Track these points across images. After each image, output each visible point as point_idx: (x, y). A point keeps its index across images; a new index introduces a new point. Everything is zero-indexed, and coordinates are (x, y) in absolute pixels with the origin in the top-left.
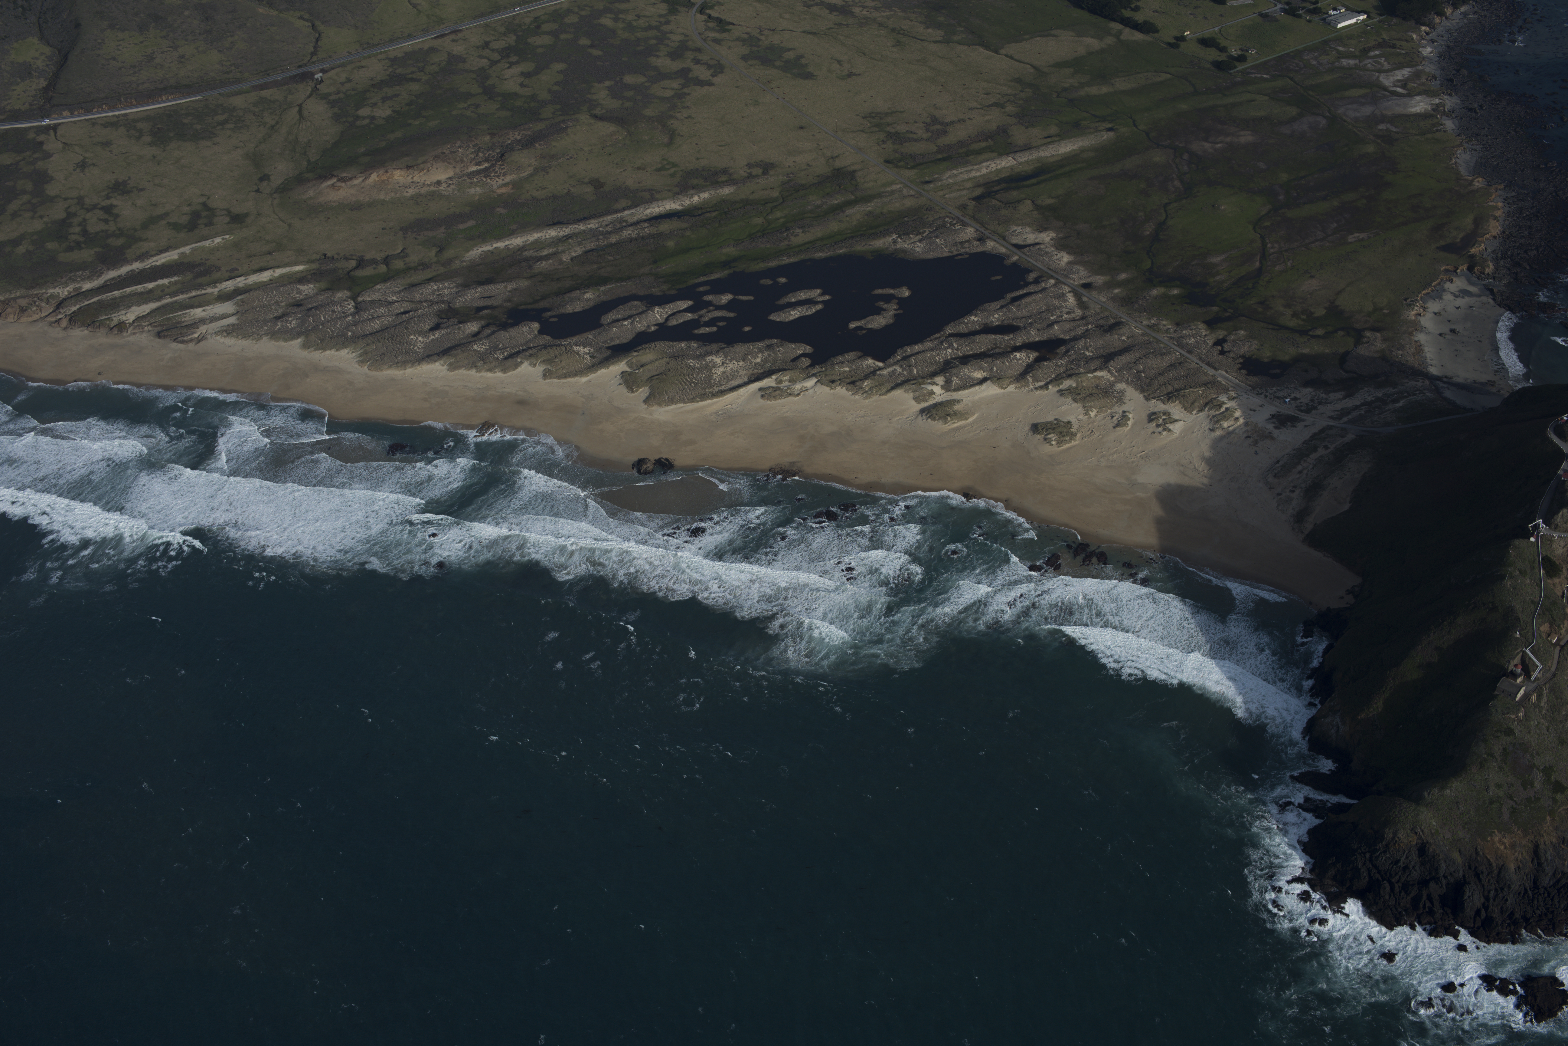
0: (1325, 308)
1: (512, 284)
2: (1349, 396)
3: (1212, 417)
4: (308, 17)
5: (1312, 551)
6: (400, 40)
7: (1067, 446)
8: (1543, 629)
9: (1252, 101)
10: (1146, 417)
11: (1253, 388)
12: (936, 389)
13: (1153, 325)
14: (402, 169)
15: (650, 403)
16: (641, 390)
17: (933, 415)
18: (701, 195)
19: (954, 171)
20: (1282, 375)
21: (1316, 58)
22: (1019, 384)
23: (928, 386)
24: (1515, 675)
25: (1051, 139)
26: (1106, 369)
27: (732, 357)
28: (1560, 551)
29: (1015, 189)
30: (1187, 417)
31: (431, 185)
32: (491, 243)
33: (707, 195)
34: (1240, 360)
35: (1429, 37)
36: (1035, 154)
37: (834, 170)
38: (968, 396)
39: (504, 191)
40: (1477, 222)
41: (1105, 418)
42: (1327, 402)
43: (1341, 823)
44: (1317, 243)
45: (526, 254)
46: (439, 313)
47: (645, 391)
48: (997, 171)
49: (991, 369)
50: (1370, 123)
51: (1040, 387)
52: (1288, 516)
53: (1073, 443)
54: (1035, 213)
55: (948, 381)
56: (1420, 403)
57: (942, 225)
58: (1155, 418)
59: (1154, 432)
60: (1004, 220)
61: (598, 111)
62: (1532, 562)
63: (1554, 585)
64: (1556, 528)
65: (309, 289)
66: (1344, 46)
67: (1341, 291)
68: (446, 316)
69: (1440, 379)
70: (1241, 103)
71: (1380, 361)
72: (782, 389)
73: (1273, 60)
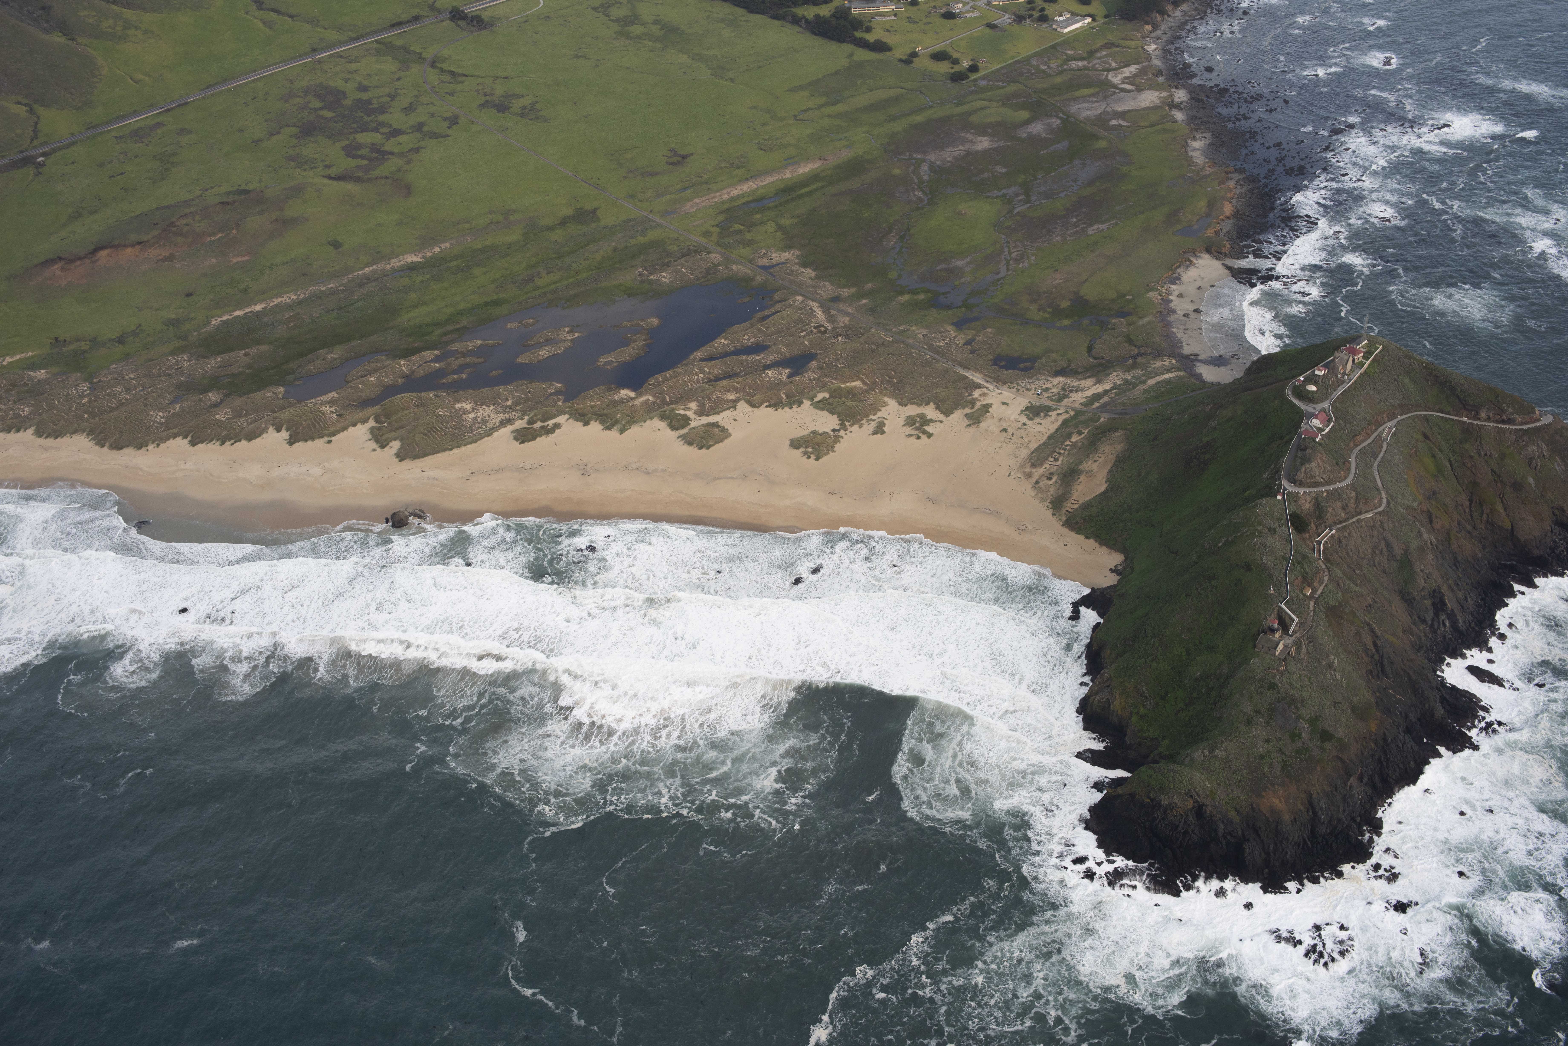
0: (1070, 300)
1: (253, 351)
2: (1099, 382)
3: (966, 415)
4: (26, 101)
5: (1073, 534)
6: (124, 117)
7: (825, 458)
8: (1296, 583)
9: (985, 108)
10: (902, 421)
11: (1004, 383)
12: (690, 414)
13: (903, 331)
14: (133, 246)
15: (401, 456)
16: (391, 444)
17: (689, 441)
18: (443, 245)
19: (696, 200)
20: (1032, 368)
21: (1046, 63)
22: (773, 401)
23: (682, 412)
24: (1273, 631)
25: (791, 161)
26: (858, 379)
27: (482, 402)
28: (1307, 505)
29: (758, 212)
30: (942, 417)
31: (164, 260)
32: (229, 312)
33: (448, 245)
34: (991, 357)
35: (1153, 35)
36: (775, 177)
37: (576, 209)
38: (723, 418)
39: (240, 259)
40: (1211, 205)
41: (861, 427)
42: (1077, 390)
43: (1119, 796)
44: (1058, 238)
45: (266, 319)
46: (180, 386)
47: (396, 445)
48: (739, 197)
49: (744, 389)
50: (1102, 120)
51: (794, 403)
52: (1047, 503)
53: (831, 454)
54: (779, 233)
55: (701, 405)
56: (1168, 382)
57: (686, 253)
58: (910, 421)
59: (911, 435)
60: (749, 243)
61: (333, 171)
62: (1279, 520)
63: (1304, 540)
64: (1301, 484)
65: (41, 374)
66: (1072, 49)
67: (1085, 282)
68: (187, 388)
69: (1187, 357)
70: (975, 111)
71: (1127, 345)
72: (535, 429)
73: (1004, 67)
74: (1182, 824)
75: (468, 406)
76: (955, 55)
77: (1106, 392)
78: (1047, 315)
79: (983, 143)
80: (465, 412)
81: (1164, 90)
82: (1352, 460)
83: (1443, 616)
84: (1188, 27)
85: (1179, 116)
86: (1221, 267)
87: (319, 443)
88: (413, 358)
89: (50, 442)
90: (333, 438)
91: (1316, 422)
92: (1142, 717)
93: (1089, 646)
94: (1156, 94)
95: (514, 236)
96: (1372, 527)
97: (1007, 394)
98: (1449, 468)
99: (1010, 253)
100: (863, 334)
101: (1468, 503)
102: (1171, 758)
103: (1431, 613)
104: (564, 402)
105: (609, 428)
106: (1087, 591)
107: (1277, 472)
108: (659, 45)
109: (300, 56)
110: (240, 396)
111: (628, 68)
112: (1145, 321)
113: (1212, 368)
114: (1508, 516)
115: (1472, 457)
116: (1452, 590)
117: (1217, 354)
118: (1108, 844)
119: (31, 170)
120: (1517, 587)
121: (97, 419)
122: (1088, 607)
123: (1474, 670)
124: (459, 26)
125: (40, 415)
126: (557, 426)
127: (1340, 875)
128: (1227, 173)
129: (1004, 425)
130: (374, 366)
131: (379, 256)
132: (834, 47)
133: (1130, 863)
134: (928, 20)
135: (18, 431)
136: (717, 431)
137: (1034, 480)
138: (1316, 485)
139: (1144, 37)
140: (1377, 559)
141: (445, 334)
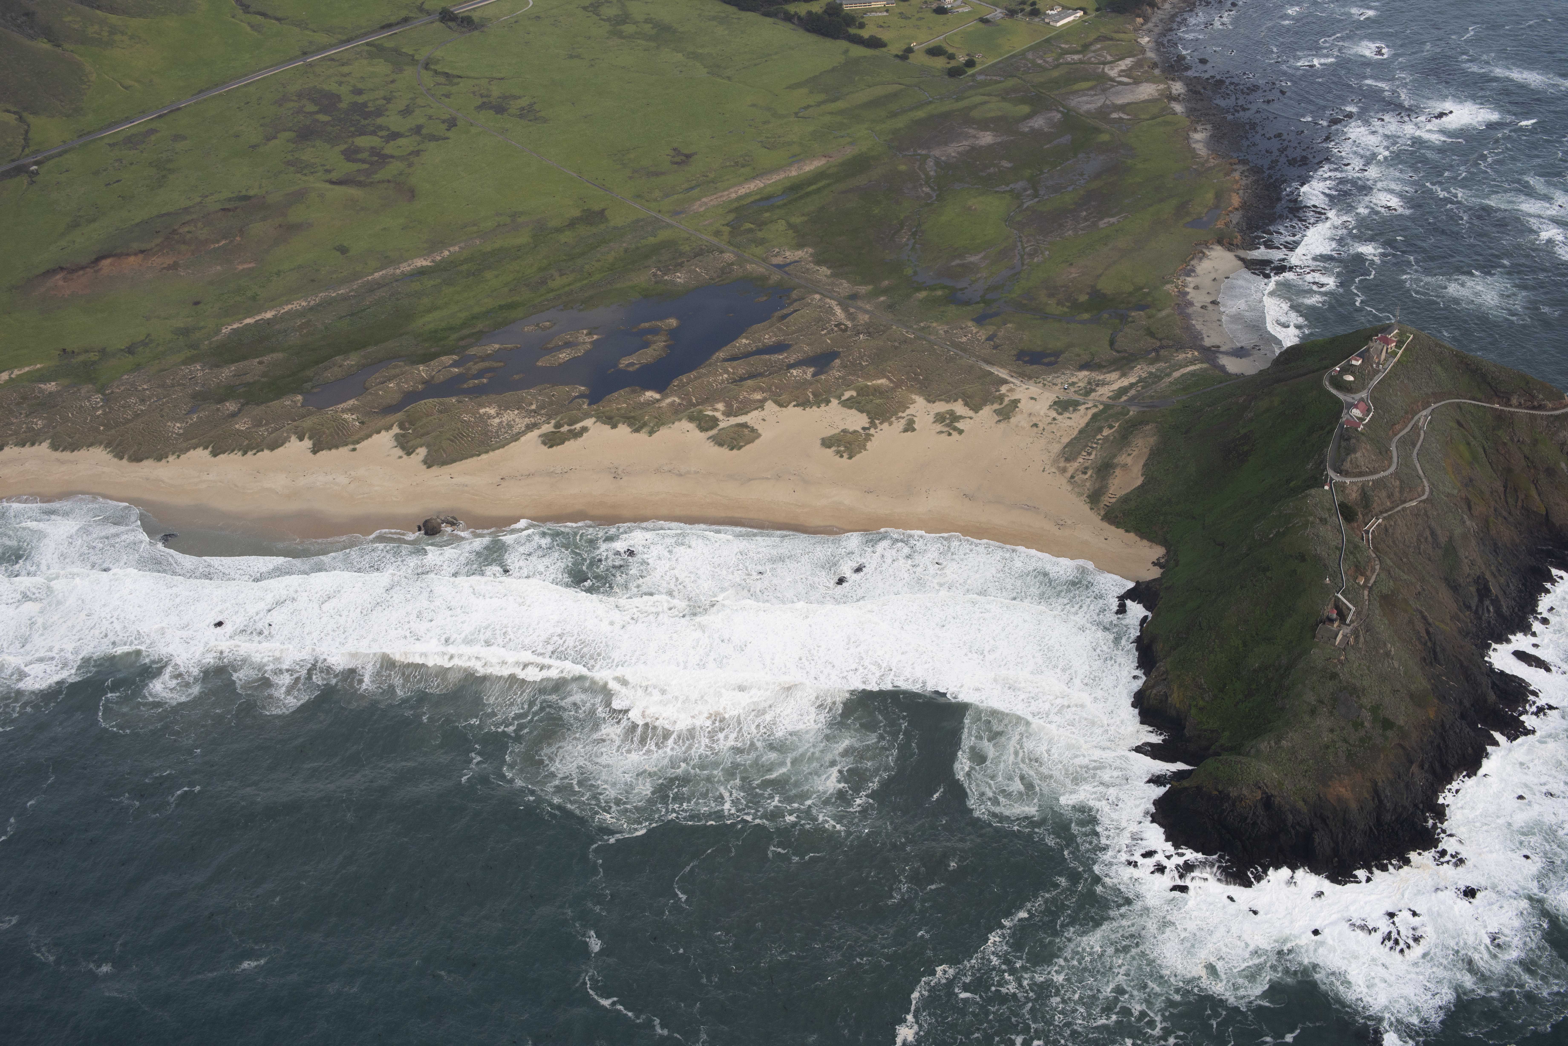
0: (1088, 294)
1: (266, 359)
2: (1124, 375)
3: (995, 411)
4: (15, 109)
5: (1113, 528)
6: (116, 124)
7: (858, 456)
8: (1349, 573)
9: (985, 103)
10: (931, 418)
11: (1030, 378)
12: (718, 415)
13: (923, 328)
14: (136, 254)
15: (429, 463)
16: (417, 451)
17: (719, 441)
18: (451, 249)
19: (704, 200)
20: (1056, 363)
21: (1041, 58)
22: (801, 400)
23: (710, 413)
24: (1332, 621)
25: (796, 159)
26: (884, 376)
27: (505, 407)
28: (1354, 495)
29: (767, 211)
30: (971, 413)
31: (169, 268)
32: (240, 320)
33: (457, 248)
34: (1014, 352)
35: (1145, 27)
36: (782, 175)
37: (584, 210)
38: (751, 418)
39: (246, 266)
40: (1219, 196)
41: (891, 424)
42: (1104, 383)
43: (1185, 789)
44: (1070, 232)
45: (277, 327)
46: (194, 396)
47: (422, 452)
48: (747, 195)
49: (770, 388)
50: (1103, 113)
51: (822, 401)
52: (1084, 498)
53: (864, 452)
54: (790, 232)
55: (729, 406)
56: (1192, 374)
57: (699, 253)
58: (940, 418)
59: (942, 432)
60: (761, 242)
61: (334, 176)
62: (1329, 510)
63: (1353, 529)
64: (1347, 474)
65: (51, 387)
66: (1066, 42)
67: (1100, 275)
68: (202, 398)
69: (1208, 349)
70: (975, 106)
71: (1148, 338)
72: (562, 433)
73: (999, 62)
74: (1251, 815)
75: (492, 411)
76: (950, 50)
77: (1132, 385)
78: (1066, 309)
79: (987, 138)
80: (490, 417)
81: (1160, 82)
82: (1393, 448)
83: (1487, 602)
84: (1178, 19)
85: (1178, 108)
86: (1234, 258)
87: (344, 451)
88: (432, 363)
89: (67, 455)
90: (357, 446)
91: (1356, 412)
92: (1201, 709)
93: (1138, 641)
94: (1154, 86)
95: (523, 238)
96: (1417, 515)
97: (1034, 389)
98: (1483, 455)
99: (1024, 248)
100: (884, 332)
101: (1502, 489)
102: (1235, 749)
103: (1476, 599)
104: (589, 404)
105: (637, 430)
106: (1131, 585)
107: (1322, 462)
108: (653, 44)
109: (291, 59)
110: (258, 404)
111: (623, 68)
112: (1164, 313)
113: (1234, 359)
114: (1542, 501)
115: (1505, 444)
116: (1495, 576)
117: (1239, 345)
118: (1176, 836)
119: (24, 179)
120: (1555, 572)
121: (113, 431)
122: (1134, 601)
123: (1520, 655)
124: (450, 28)
125: (54, 427)
126: (585, 429)
127: (1407, 862)
128: (1231, 164)
129: (1035, 420)
130: (393, 372)
131: (388, 261)
132: (828, 44)
133: (1200, 856)
134: (920, 15)
135: (33, 444)
136: (746, 431)
137: (1069, 475)
138: (1361, 474)
139: (1136, 30)
140: (1422, 547)
141: (462, 339)
